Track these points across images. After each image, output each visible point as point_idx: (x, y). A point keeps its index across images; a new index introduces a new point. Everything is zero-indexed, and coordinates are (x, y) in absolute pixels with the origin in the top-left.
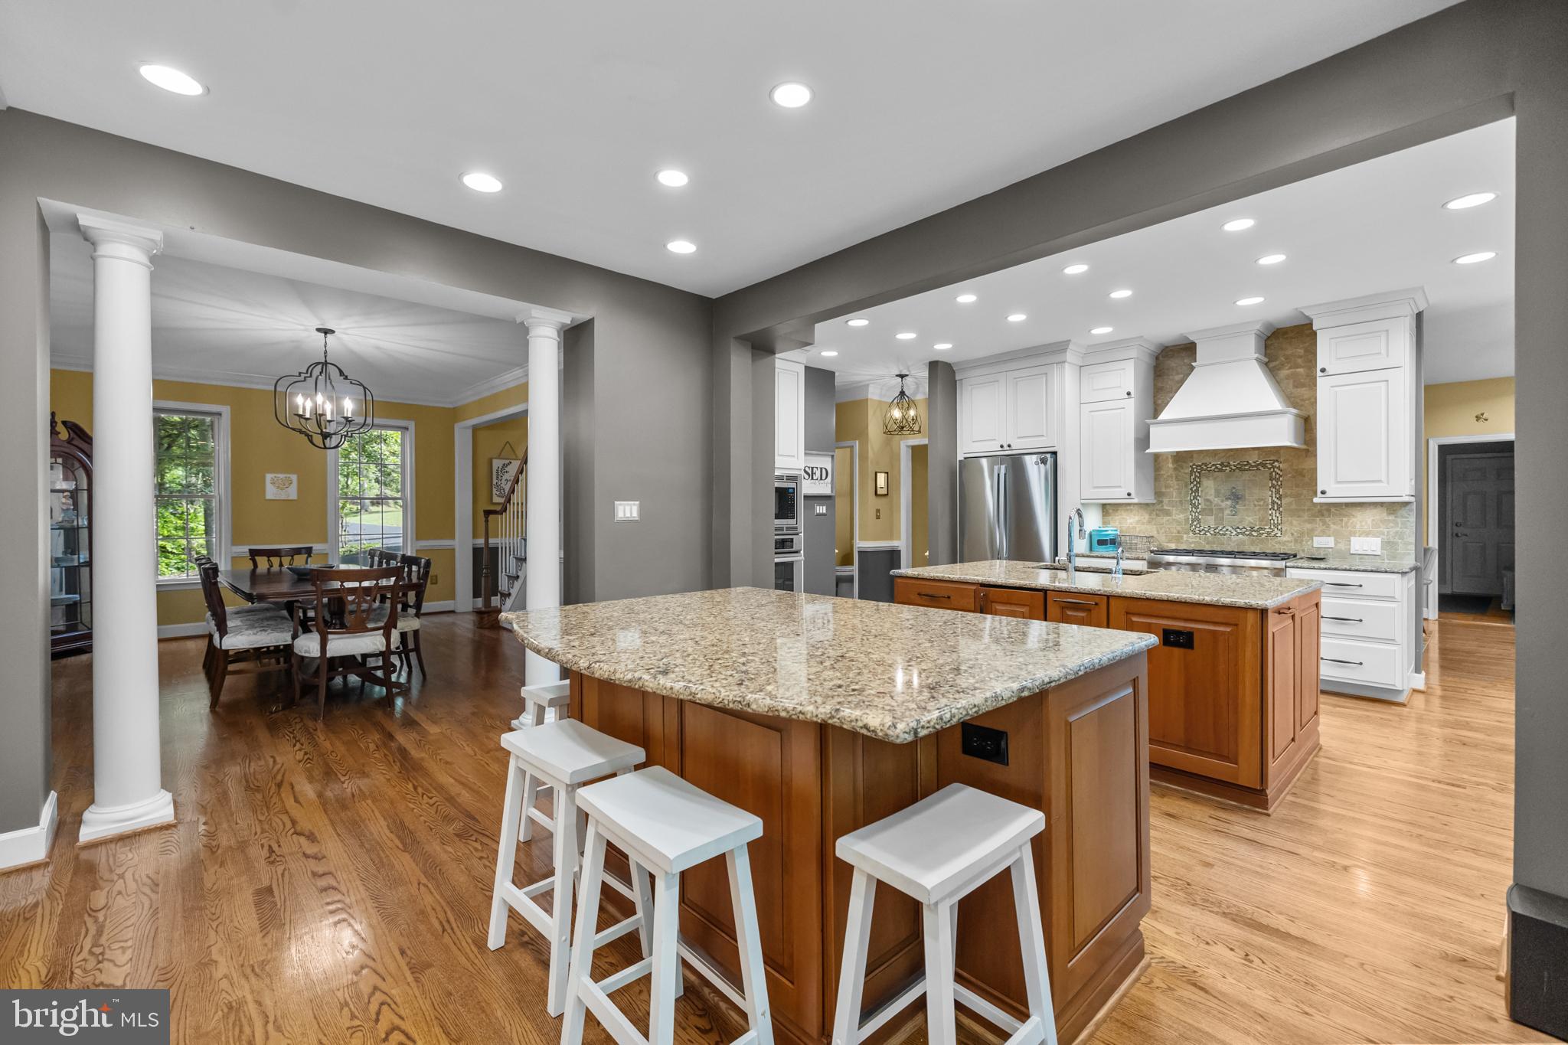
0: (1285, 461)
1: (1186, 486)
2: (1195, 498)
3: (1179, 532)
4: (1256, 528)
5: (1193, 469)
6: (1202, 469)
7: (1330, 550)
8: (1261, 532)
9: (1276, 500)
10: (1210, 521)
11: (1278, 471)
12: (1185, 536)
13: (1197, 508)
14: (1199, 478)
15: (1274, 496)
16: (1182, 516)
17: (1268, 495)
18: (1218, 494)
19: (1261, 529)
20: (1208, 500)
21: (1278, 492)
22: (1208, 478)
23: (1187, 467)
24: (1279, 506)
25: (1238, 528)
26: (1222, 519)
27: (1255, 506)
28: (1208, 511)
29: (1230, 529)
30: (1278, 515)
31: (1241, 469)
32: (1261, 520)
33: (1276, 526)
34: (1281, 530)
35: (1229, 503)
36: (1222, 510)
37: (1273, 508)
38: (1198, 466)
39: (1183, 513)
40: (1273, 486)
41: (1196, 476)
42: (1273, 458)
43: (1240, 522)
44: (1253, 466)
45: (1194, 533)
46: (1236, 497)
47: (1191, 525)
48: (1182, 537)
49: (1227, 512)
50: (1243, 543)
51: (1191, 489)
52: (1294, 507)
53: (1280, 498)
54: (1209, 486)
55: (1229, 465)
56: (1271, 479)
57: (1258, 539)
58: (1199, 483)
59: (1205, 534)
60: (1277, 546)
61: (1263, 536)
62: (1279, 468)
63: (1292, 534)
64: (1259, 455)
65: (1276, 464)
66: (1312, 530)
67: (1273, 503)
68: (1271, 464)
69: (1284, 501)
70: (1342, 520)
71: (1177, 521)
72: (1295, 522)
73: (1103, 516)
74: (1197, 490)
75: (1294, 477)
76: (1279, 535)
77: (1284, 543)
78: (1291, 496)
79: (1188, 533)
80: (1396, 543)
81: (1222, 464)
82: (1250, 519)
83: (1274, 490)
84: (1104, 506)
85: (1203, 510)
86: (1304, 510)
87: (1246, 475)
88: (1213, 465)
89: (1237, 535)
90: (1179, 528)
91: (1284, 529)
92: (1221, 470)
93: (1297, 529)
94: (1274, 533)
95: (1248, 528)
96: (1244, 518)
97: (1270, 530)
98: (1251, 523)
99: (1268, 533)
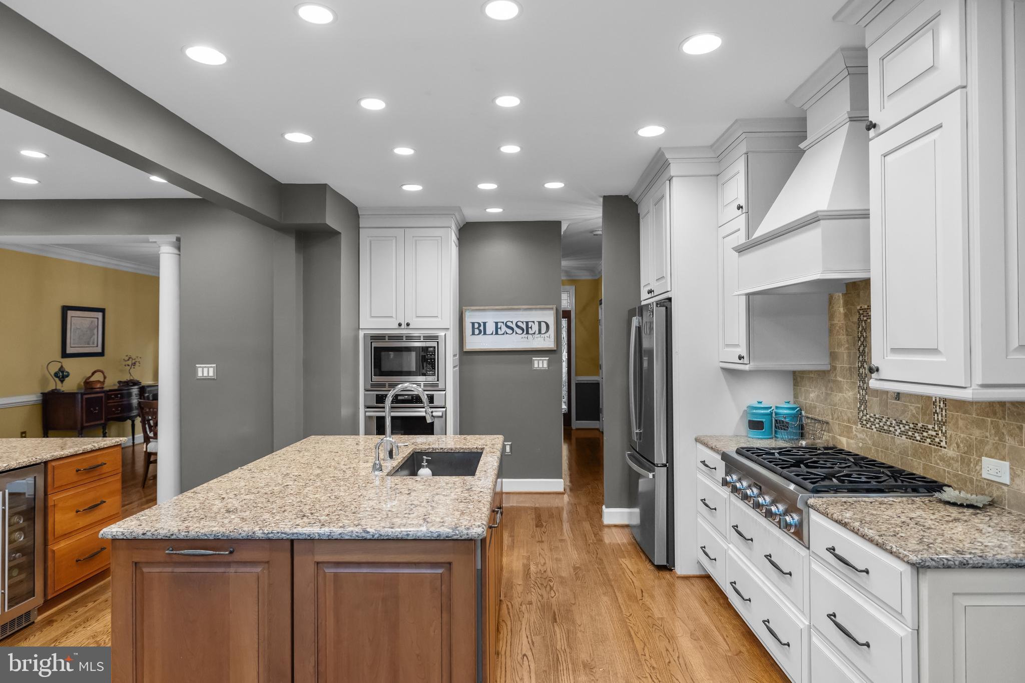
1: (855, 345)
2: (862, 364)
3: (849, 420)
4: (920, 425)
5: (860, 315)
6: (866, 317)
7: (1002, 489)
8: (925, 434)
10: (875, 406)
12: (854, 426)
13: (864, 381)
16: (851, 394)
19: (925, 429)
23: (855, 312)
25: (901, 422)
26: (886, 404)
29: (894, 422)
30: (941, 404)
32: (924, 412)
33: (941, 425)
38: (863, 310)
39: (852, 389)
41: (863, 328)
43: (903, 412)
45: (862, 424)
47: (859, 410)
48: (852, 429)
50: (906, 451)
51: (859, 350)
57: (920, 446)
58: (865, 339)
59: (870, 427)
60: (941, 465)
61: (926, 443)
63: (958, 446)
66: (982, 442)
71: (847, 402)
72: (961, 423)
73: (794, 385)
74: (864, 352)
76: (943, 444)
77: (949, 462)
79: (856, 424)
84: (794, 372)
89: (901, 434)
90: (849, 413)
91: (948, 435)
93: (962, 435)
94: (937, 440)
95: (912, 426)
96: (906, 406)
97: (934, 433)
98: (913, 415)
99: (932, 438)
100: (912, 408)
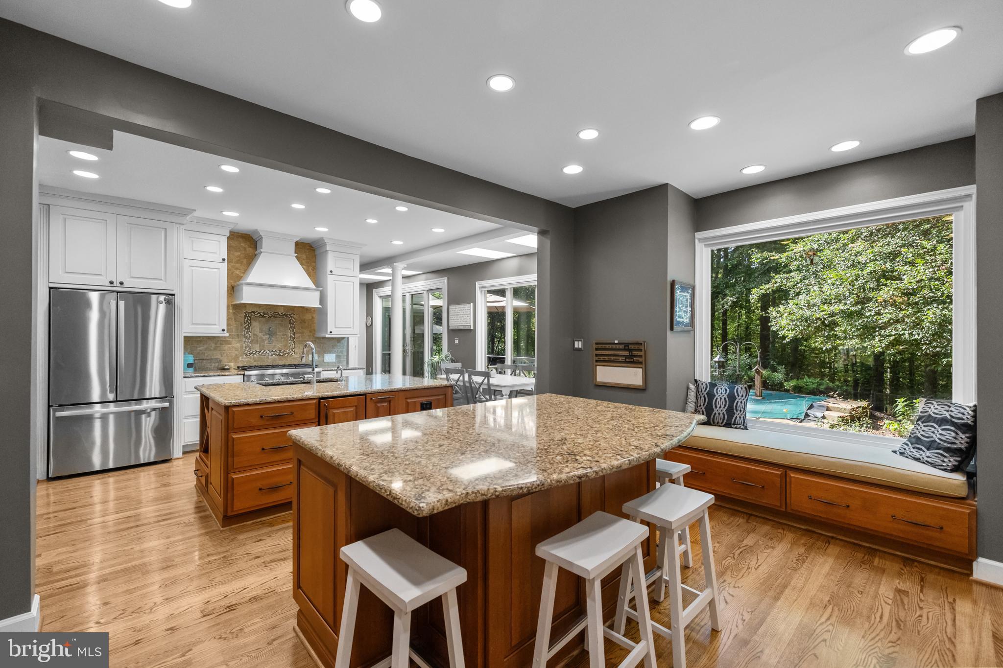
0: (297, 314)
1: (241, 325)
2: (247, 333)
3: (236, 355)
4: (282, 351)
5: (246, 314)
6: (252, 315)
8: (285, 353)
10: (256, 347)
11: (293, 319)
12: (240, 358)
13: (248, 339)
14: (250, 320)
15: (291, 333)
16: (238, 344)
17: (289, 333)
18: (261, 331)
19: (285, 351)
20: (254, 335)
21: (293, 331)
22: (255, 320)
23: (242, 313)
24: (294, 338)
25: (272, 351)
26: (264, 346)
27: (282, 338)
28: (255, 341)
29: (268, 352)
30: (293, 343)
31: (274, 317)
32: (285, 346)
33: (292, 349)
34: (294, 352)
35: (268, 336)
36: (263, 341)
37: (290, 340)
38: (249, 313)
39: (239, 342)
40: (291, 327)
41: (248, 319)
42: (291, 312)
43: (274, 348)
44: (280, 315)
45: (247, 355)
46: (271, 333)
47: (245, 350)
48: (238, 358)
49: (266, 342)
50: (275, 360)
51: (245, 327)
52: (301, 339)
53: (294, 334)
54: (256, 326)
55: (267, 314)
56: (290, 323)
58: (250, 324)
59: (253, 356)
60: (293, 360)
62: (294, 317)
63: (300, 354)
64: (284, 310)
65: (292, 315)
67: (291, 336)
68: (290, 315)
69: (297, 335)
70: (321, 346)
71: (235, 348)
72: (301, 347)
74: (248, 328)
75: (300, 323)
76: (293, 354)
77: (295, 359)
78: (299, 333)
79: (242, 356)
80: (340, 356)
81: (264, 313)
82: (279, 346)
83: (291, 330)
85: (252, 340)
87: (277, 321)
88: (259, 313)
89: (272, 355)
90: (237, 352)
92: (263, 317)
95: (278, 351)
96: (275, 346)
98: (279, 348)
99: (288, 353)
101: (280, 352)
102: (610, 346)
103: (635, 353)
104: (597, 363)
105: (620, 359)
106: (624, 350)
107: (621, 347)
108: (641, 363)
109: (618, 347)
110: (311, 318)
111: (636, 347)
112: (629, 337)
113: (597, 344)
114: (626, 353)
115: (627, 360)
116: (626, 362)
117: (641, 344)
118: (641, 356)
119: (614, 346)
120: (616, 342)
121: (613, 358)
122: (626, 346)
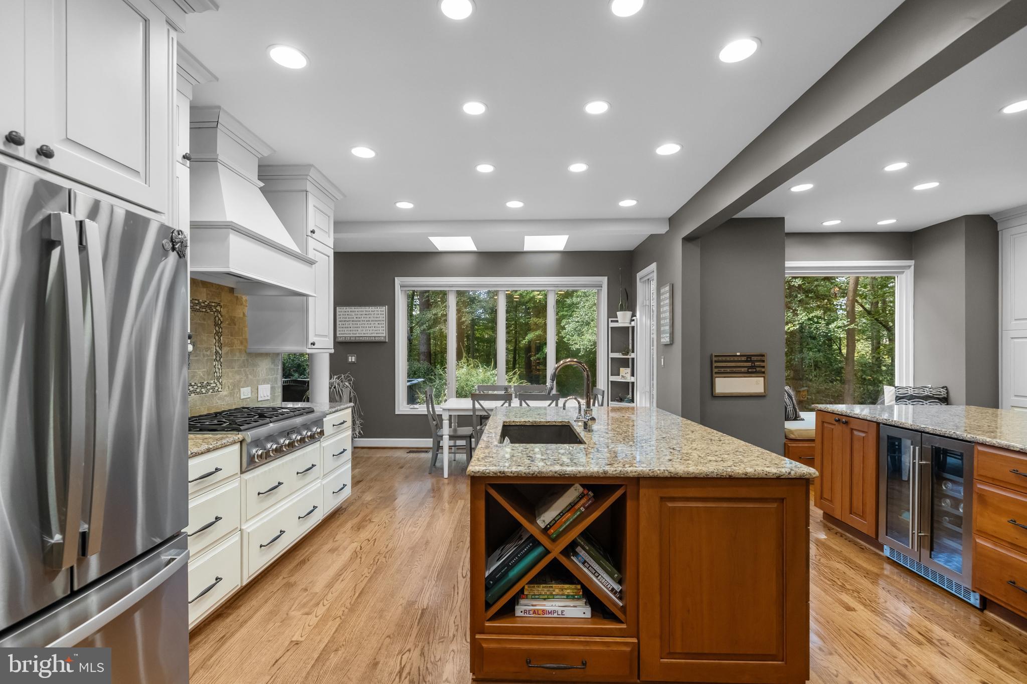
0: (226, 306)
4: (205, 382)
7: (248, 399)
8: (209, 387)
9: (218, 349)
11: (220, 316)
15: (217, 344)
17: (214, 346)
19: (208, 384)
21: (219, 340)
24: (220, 357)
27: (204, 356)
30: (219, 367)
31: (193, 308)
32: (208, 373)
33: (218, 378)
34: (221, 384)
37: (216, 359)
40: (217, 333)
42: (217, 300)
44: (201, 307)
50: (194, 404)
52: (230, 357)
53: (221, 348)
56: (217, 325)
57: (206, 396)
60: (219, 403)
61: (210, 393)
62: (220, 312)
63: (229, 387)
64: (207, 294)
65: (219, 308)
66: (239, 381)
67: (217, 352)
68: (215, 307)
69: (224, 350)
70: (253, 370)
72: (230, 374)
75: (229, 324)
76: (220, 389)
77: (221, 399)
78: (227, 345)
80: (275, 388)
83: (217, 338)
86: (235, 360)
87: (197, 318)
91: (223, 383)
93: (231, 381)
94: (216, 388)
95: (199, 385)
96: (196, 372)
97: (215, 385)
98: (201, 377)
99: (213, 388)
100: (200, 373)
101: (202, 387)
102: (732, 359)
103: (757, 364)
104: (717, 375)
105: (743, 370)
106: (746, 361)
107: (744, 359)
108: (764, 373)
109: (740, 359)
110: (241, 315)
111: (759, 358)
112: (752, 349)
113: (716, 356)
114: (749, 364)
115: (750, 370)
116: (748, 372)
117: (763, 356)
118: (763, 367)
119: (736, 359)
120: (738, 354)
121: (734, 369)
122: (749, 358)
